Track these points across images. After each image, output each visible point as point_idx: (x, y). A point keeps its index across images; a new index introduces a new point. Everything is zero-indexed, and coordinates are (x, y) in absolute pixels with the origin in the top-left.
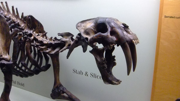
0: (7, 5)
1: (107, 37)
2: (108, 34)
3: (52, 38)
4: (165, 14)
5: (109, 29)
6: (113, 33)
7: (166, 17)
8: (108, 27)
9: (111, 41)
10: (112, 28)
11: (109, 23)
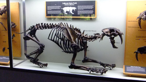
0: (67, 25)
1: (115, 33)
2: (115, 32)
3: (90, 36)
4: (128, 26)
5: (115, 31)
6: (117, 32)
7: (128, 27)
8: (115, 30)
9: (116, 34)
10: (116, 30)
11: (115, 29)
